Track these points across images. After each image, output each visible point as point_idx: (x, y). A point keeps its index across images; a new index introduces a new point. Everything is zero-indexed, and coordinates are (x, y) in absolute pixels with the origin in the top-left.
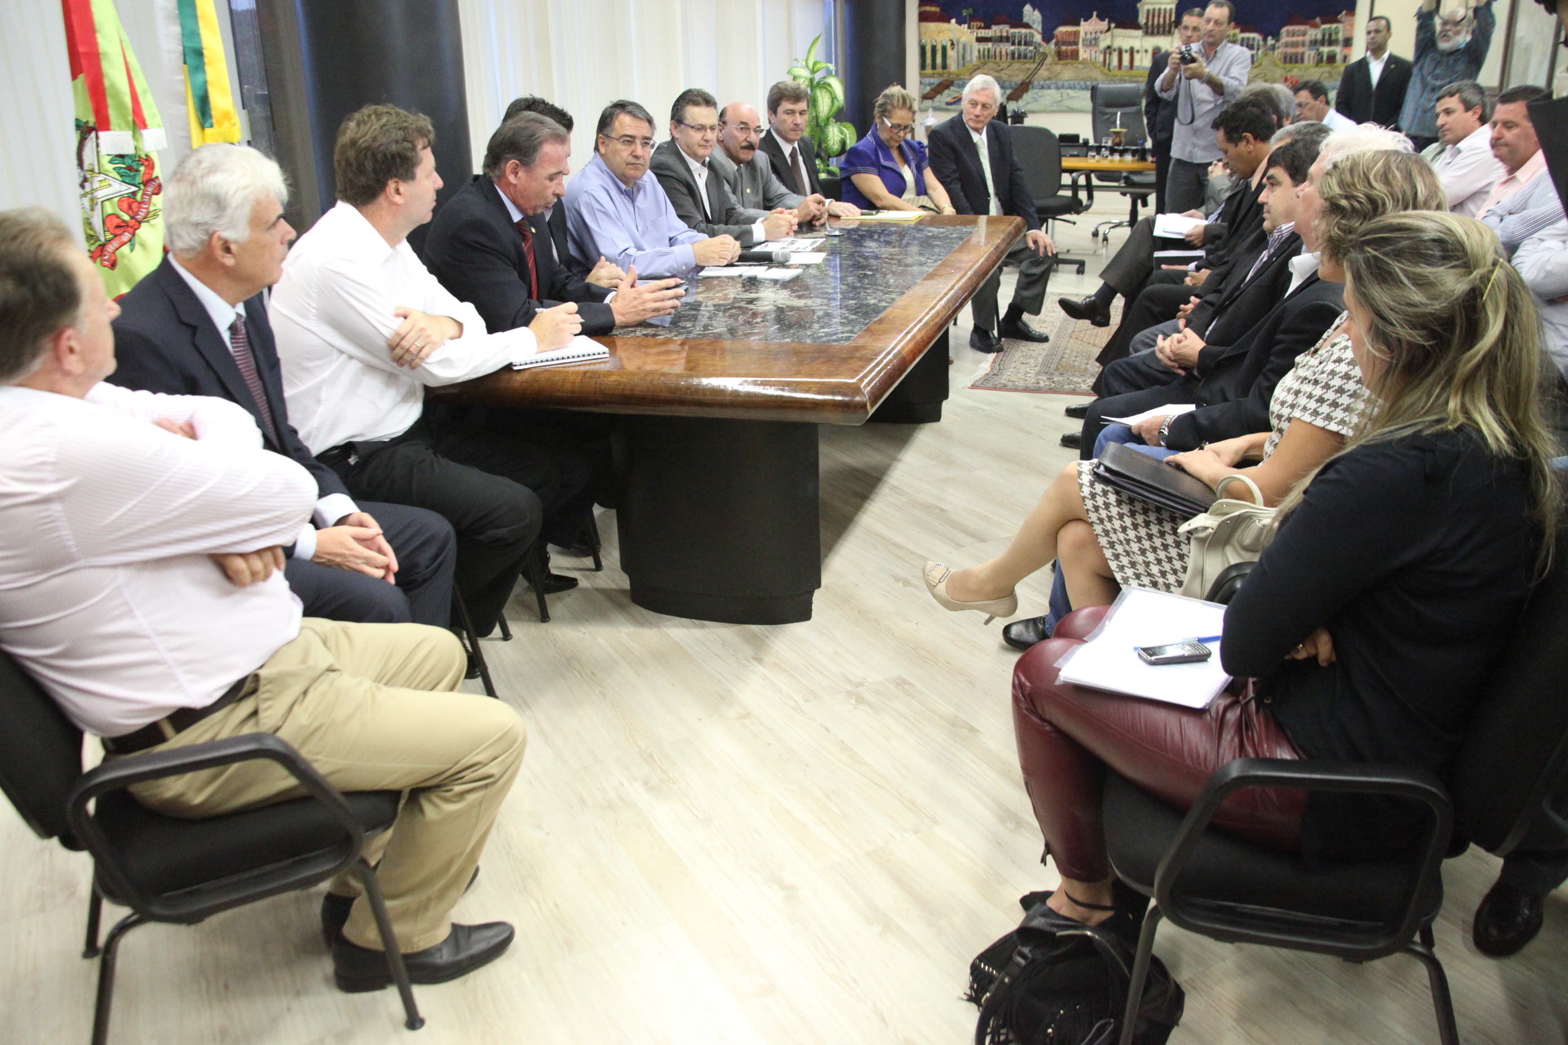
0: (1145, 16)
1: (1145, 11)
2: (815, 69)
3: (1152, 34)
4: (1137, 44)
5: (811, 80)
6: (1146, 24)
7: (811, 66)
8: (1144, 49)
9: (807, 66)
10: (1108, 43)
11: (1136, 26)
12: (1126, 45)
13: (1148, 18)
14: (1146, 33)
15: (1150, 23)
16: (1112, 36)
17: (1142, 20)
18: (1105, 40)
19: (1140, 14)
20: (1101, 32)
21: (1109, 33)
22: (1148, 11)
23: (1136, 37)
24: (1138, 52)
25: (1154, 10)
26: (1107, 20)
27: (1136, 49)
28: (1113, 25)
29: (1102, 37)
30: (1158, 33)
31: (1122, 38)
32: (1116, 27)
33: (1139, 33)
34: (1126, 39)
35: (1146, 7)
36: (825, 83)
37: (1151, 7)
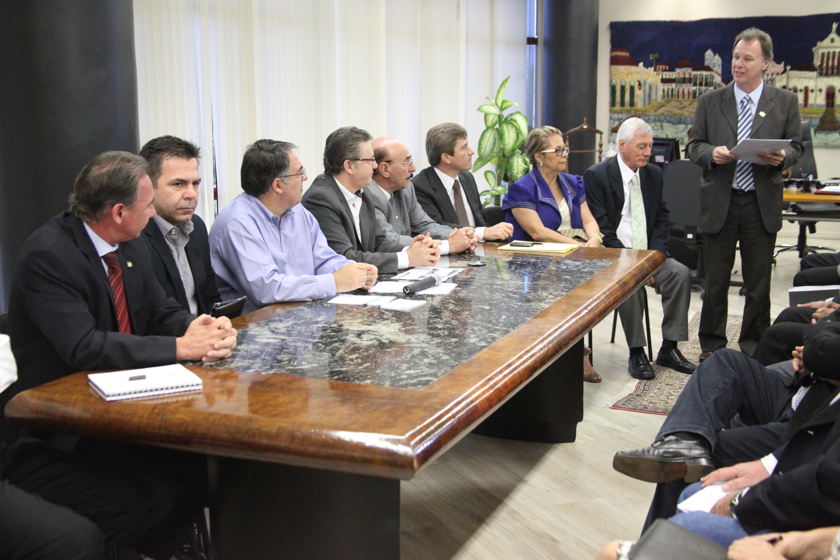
0: (820, 58)
1: (820, 55)
2: (504, 107)
3: (827, 75)
4: (811, 84)
5: (500, 117)
6: (821, 66)
7: (500, 104)
8: (818, 88)
9: (496, 104)
10: (784, 83)
11: (810, 67)
12: (800, 85)
13: (822, 61)
14: (821, 74)
15: (825, 65)
16: (788, 78)
17: (817, 62)
18: (781, 80)
19: (815, 57)
20: (778, 74)
21: (785, 75)
22: (823, 54)
23: (811, 78)
24: (812, 91)
25: (829, 53)
26: (783, 63)
27: (810, 89)
28: (788, 68)
29: (778, 78)
30: (832, 74)
31: (797, 79)
32: (791, 69)
33: (814, 74)
34: (801, 80)
35: (821, 51)
36: (511, 120)
37: (826, 51)
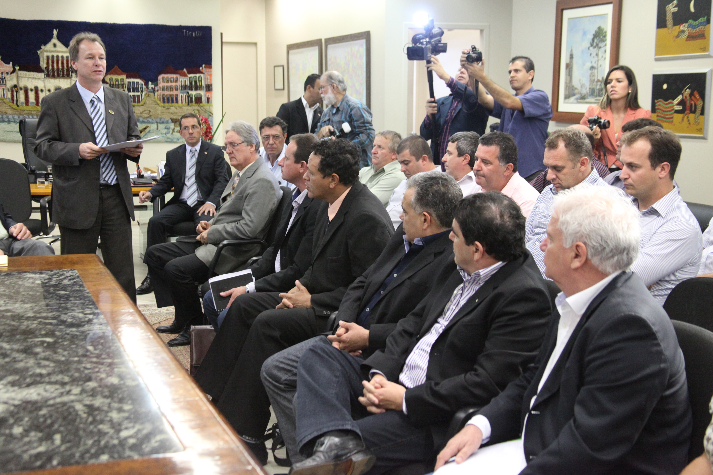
0: (45, 61)
1: (45, 58)
3: (53, 76)
4: (40, 85)
6: (47, 68)
8: (47, 89)
10: (15, 82)
11: (38, 69)
12: (31, 85)
13: (48, 63)
14: (48, 76)
15: (50, 67)
16: (18, 77)
17: (43, 65)
18: (11, 79)
19: (41, 59)
20: (7, 73)
21: (14, 74)
22: (48, 57)
23: (39, 79)
24: (42, 91)
25: (53, 57)
26: (11, 63)
27: (39, 89)
28: (17, 68)
29: (8, 77)
30: (58, 76)
31: (27, 79)
32: (19, 70)
33: (42, 75)
34: (30, 80)
35: (46, 54)
37: (50, 54)
